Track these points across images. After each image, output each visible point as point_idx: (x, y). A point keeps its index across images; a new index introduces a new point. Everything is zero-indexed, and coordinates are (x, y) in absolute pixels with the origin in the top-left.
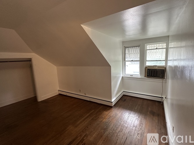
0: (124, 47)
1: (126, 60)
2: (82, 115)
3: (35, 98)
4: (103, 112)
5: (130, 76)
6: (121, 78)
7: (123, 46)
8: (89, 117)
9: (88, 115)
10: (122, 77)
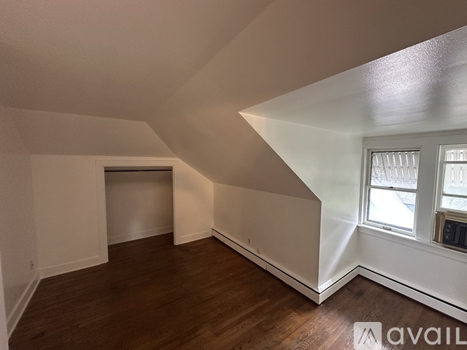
0: (368, 150)
1: (373, 183)
2: (239, 307)
3: (170, 237)
4: (290, 313)
5: (383, 228)
6: (353, 229)
7: (364, 148)
8: (254, 316)
9: (252, 309)
10: (358, 227)
